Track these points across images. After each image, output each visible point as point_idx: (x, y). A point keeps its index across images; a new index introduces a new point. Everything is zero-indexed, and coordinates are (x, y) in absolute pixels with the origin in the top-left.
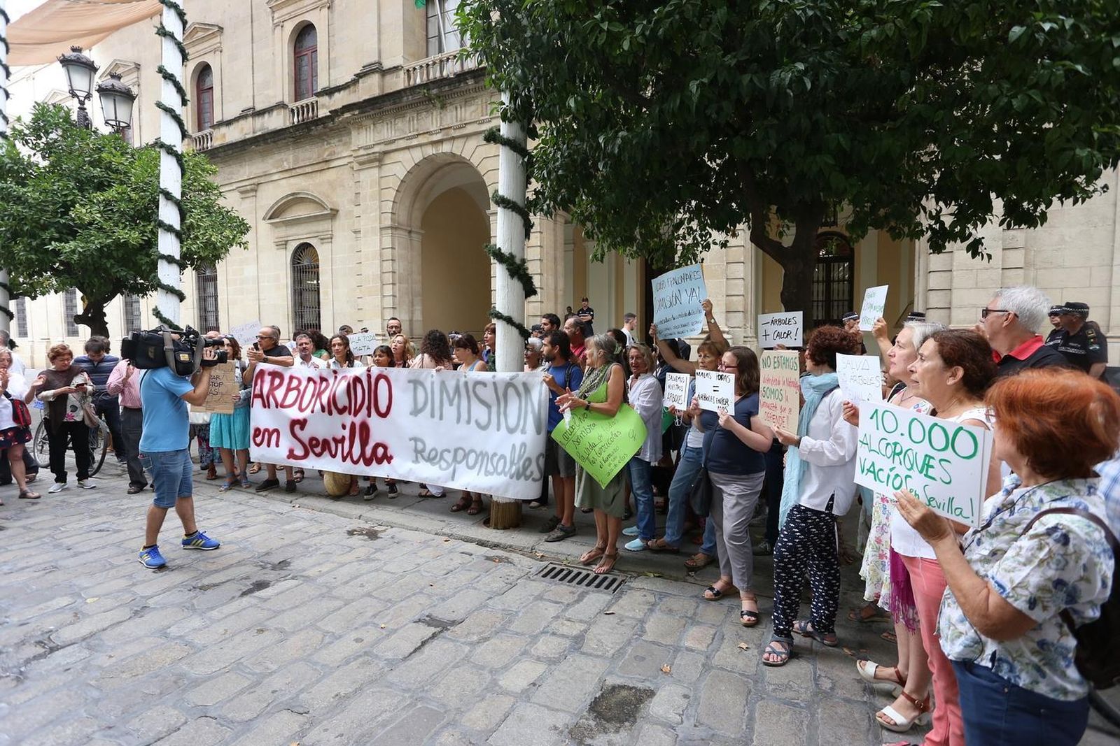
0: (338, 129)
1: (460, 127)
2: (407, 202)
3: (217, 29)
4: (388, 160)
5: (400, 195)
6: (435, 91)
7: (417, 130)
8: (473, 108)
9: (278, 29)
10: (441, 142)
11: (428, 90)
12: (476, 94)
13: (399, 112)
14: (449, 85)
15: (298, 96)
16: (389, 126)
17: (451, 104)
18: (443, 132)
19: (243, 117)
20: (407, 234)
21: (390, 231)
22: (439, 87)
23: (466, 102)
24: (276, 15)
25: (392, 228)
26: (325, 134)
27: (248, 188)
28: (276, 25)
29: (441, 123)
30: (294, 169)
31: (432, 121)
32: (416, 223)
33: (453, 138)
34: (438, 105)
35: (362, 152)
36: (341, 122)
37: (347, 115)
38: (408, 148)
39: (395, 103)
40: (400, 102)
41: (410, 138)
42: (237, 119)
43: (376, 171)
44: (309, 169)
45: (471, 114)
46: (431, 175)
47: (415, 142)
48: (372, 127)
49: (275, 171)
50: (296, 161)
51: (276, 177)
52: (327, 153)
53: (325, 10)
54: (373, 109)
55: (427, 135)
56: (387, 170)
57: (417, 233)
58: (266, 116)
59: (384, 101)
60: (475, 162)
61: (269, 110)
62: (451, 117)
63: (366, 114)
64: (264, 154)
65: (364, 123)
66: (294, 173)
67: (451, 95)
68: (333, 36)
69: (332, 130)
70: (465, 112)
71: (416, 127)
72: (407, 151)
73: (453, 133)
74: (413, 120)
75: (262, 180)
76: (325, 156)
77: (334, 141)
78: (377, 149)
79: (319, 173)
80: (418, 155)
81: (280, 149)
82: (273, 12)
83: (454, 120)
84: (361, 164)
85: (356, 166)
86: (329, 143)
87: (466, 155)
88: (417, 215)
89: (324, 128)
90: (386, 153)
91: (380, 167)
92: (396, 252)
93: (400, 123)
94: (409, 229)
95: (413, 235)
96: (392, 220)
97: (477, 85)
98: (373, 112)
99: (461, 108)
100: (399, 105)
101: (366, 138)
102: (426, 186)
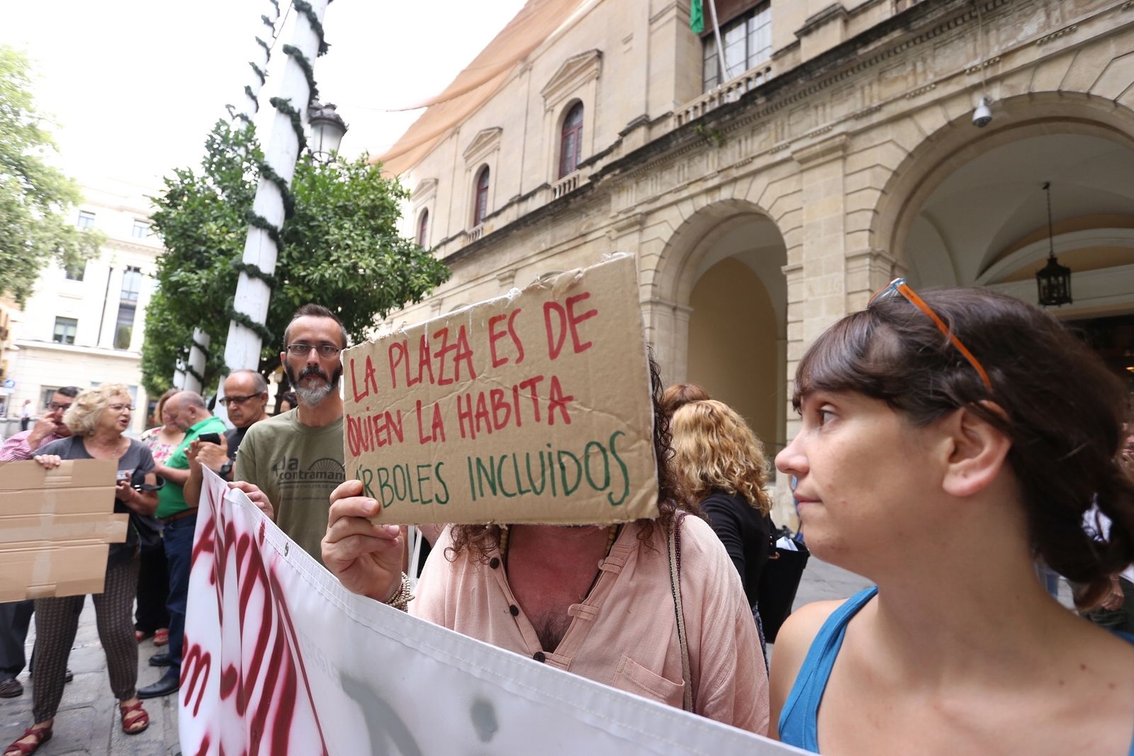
0: (597, 197)
1: (744, 164)
2: (673, 271)
3: (496, 131)
4: (651, 221)
5: (664, 262)
6: (712, 125)
7: (688, 179)
8: (763, 136)
9: (549, 114)
10: (718, 188)
11: (704, 125)
12: (769, 117)
13: (666, 164)
14: (731, 112)
15: (562, 173)
16: (654, 181)
17: (733, 138)
18: (722, 174)
19: (510, 205)
20: (670, 311)
21: (649, 307)
22: (717, 118)
23: (754, 131)
24: (548, 102)
25: (651, 302)
26: (584, 206)
27: (507, 274)
28: (546, 111)
29: (719, 164)
30: (551, 248)
31: (708, 165)
32: (683, 300)
33: (735, 180)
34: (716, 143)
35: (622, 216)
36: (600, 188)
37: (607, 177)
38: (676, 203)
39: (662, 151)
40: (669, 148)
41: (678, 190)
42: (504, 209)
43: (636, 236)
44: (565, 247)
45: (760, 144)
46: (703, 237)
47: (685, 194)
48: (634, 186)
49: (532, 253)
50: (553, 240)
51: (533, 260)
52: (584, 227)
53: (594, 82)
54: (635, 165)
55: (700, 183)
56: (650, 233)
57: (682, 310)
58: (530, 200)
59: (648, 152)
60: (765, 204)
61: (532, 194)
62: (731, 155)
63: (628, 172)
64: (523, 238)
65: (626, 184)
66: (550, 253)
67: (733, 126)
68: (600, 105)
69: (591, 199)
70: (752, 144)
71: (686, 175)
72: (674, 207)
73: (735, 173)
74: (683, 169)
75: (520, 265)
76: (583, 230)
77: (593, 212)
78: (638, 210)
79: (575, 251)
80: (687, 210)
81: (538, 230)
82: (546, 100)
83: (737, 155)
84: (619, 230)
85: (614, 234)
86: (587, 215)
87: (752, 198)
88: (685, 289)
89: (584, 198)
90: (649, 213)
91: (641, 231)
92: (655, 333)
93: (667, 176)
94: (674, 304)
95: (679, 313)
96: (653, 293)
97: (770, 104)
98: (635, 168)
99: (746, 139)
100: (666, 153)
101: (626, 200)
102: (698, 251)
